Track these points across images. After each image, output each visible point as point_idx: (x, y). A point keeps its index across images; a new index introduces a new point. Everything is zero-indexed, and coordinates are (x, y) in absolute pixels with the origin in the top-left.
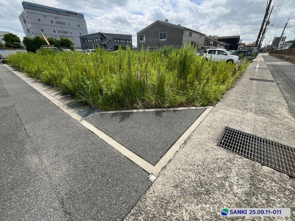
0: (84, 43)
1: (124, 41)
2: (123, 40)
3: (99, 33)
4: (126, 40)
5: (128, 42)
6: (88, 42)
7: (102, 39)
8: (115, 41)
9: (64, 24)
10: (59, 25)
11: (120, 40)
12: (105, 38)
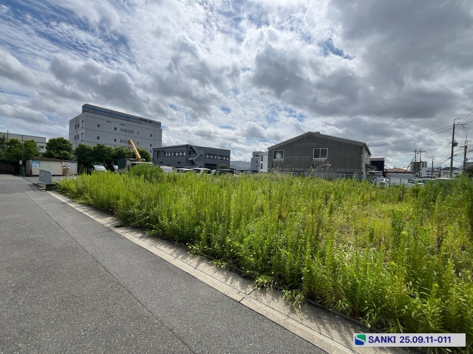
0: (157, 157)
1: (219, 158)
2: (218, 156)
3: (187, 146)
4: (222, 156)
5: (224, 158)
6: (165, 156)
7: (190, 153)
8: (208, 156)
9: (132, 132)
10: (125, 133)
11: (214, 155)
12: (194, 152)
